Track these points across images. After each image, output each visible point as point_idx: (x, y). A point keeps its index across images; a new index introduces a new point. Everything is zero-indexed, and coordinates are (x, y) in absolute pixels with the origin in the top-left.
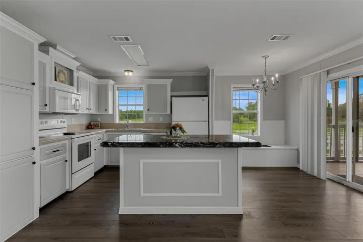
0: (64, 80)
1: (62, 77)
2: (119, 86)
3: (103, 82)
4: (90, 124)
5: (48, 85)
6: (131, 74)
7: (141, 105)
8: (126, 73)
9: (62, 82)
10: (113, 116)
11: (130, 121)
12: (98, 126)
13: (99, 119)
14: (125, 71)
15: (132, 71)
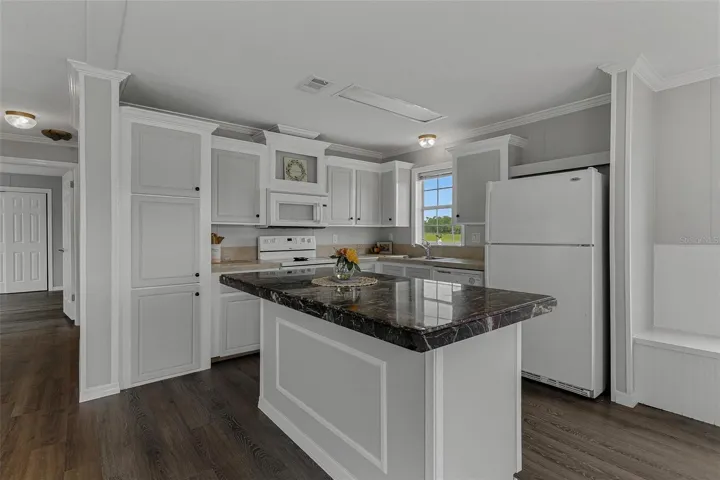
0: (299, 174)
1: (295, 170)
2: (421, 170)
3: (386, 167)
4: (375, 246)
5: (262, 186)
6: (431, 142)
7: (447, 207)
8: (423, 143)
9: (296, 179)
10: (409, 230)
11: (440, 240)
12: (388, 250)
13: (391, 238)
14: (420, 137)
15: (434, 136)
